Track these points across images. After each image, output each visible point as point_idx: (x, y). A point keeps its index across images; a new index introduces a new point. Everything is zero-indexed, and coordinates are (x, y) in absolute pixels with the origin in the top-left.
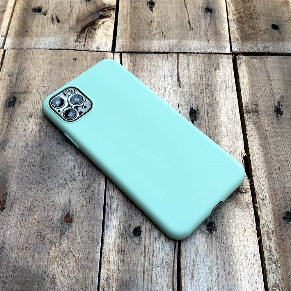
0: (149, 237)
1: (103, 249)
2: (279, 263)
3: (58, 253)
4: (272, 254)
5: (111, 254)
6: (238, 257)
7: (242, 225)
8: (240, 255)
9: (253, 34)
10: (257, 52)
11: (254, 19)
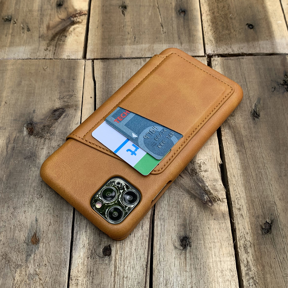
0: (120, 256)
1: (71, 271)
2: (257, 279)
3: (24, 277)
4: (250, 269)
5: (79, 275)
6: (214, 274)
7: (217, 238)
8: (215, 271)
9: (228, 35)
10: (232, 53)
11: (228, 18)
